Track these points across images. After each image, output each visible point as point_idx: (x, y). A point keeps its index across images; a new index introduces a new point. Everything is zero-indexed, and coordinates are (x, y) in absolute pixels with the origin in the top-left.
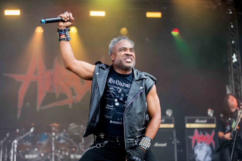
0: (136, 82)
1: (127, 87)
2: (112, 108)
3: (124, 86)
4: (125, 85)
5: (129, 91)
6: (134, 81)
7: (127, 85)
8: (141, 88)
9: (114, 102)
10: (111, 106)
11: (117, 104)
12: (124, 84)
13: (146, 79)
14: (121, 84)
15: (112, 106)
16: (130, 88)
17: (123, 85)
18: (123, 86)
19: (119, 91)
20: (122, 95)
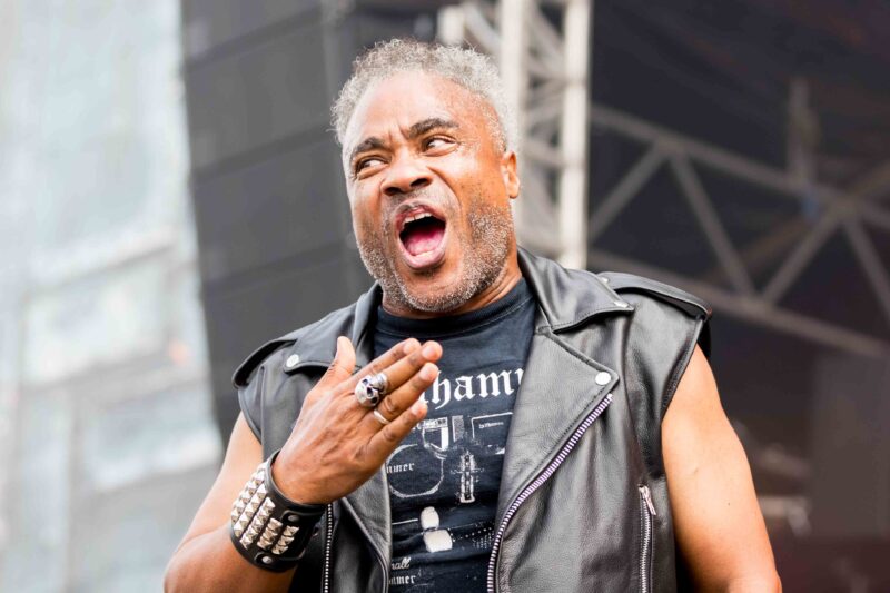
0: (562, 338)
1: (496, 392)
2: (403, 574)
3: (470, 395)
4: (476, 387)
5: (509, 421)
6: (547, 335)
7: (489, 382)
8: (603, 379)
11: (439, 542)
12: (468, 380)
13: (629, 315)
14: (441, 392)
15: (405, 562)
16: (515, 395)
17: (463, 391)
18: (458, 397)
19: (439, 444)
20: (467, 460)
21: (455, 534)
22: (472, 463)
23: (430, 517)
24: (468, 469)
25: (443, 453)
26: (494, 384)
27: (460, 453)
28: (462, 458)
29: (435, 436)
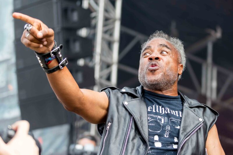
3: (169, 112)
20: (168, 127)
22: (169, 128)
23: (156, 138)
24: (168, 129)
25: (162, 124)
27: (167, 125)
28: (167, 126)
29: (161, 120)
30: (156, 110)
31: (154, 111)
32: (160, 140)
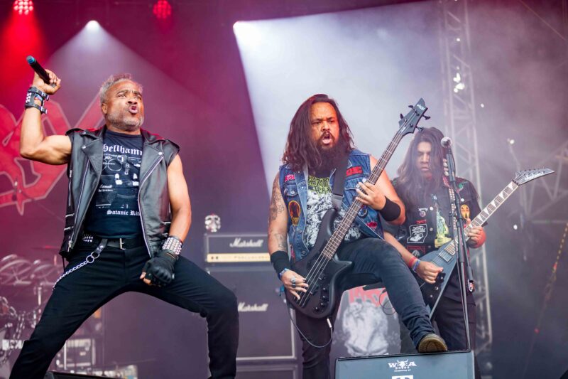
2: (110, 189)
3: (129, 153)
4: (130, 151)
6: (146, 144)
7: (133, 151)
9: (114, 180)
10: (108, 185)
14: (122, 149)
15: (111, 186)
17: (127, 151)
21: (123, 181)
23: (117, 176)
24: (127, 167)
25: (122, 162)
26: (135, 152)
29: (121, 159)
30: (116, 149)
31: (115, 151)
32: (120, 178)
